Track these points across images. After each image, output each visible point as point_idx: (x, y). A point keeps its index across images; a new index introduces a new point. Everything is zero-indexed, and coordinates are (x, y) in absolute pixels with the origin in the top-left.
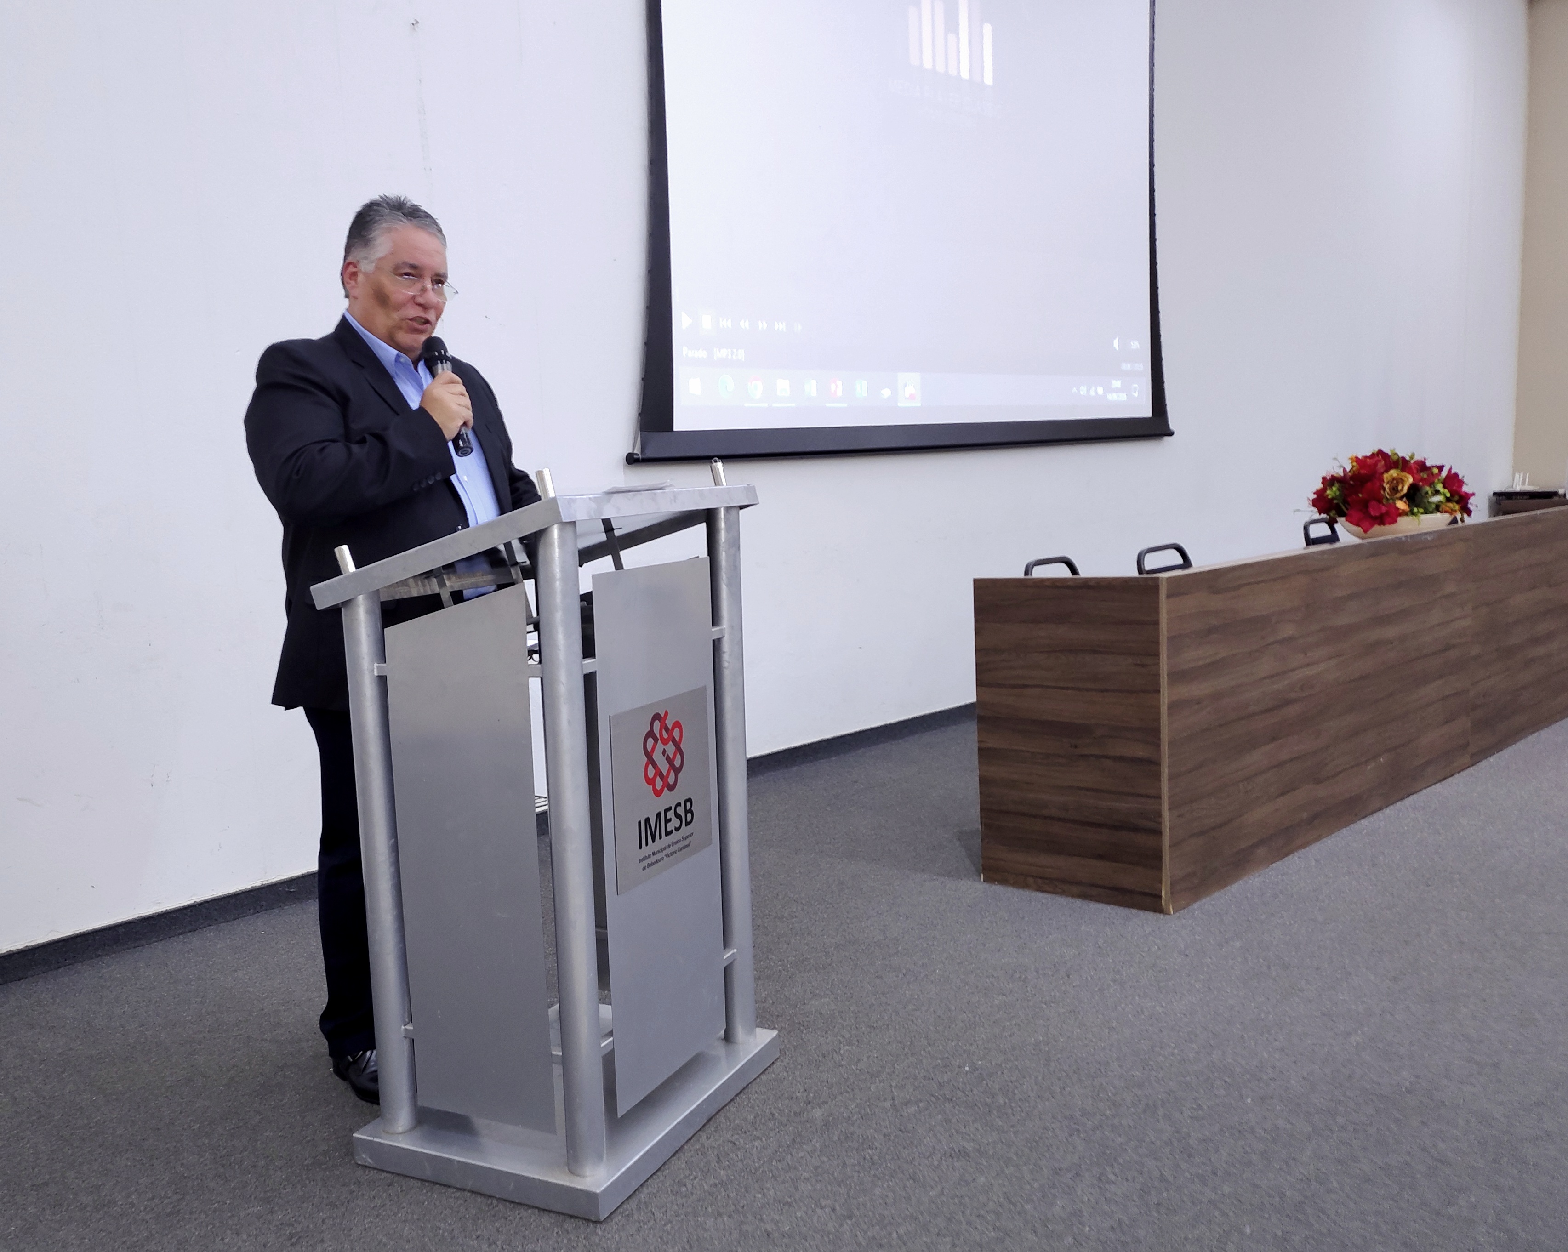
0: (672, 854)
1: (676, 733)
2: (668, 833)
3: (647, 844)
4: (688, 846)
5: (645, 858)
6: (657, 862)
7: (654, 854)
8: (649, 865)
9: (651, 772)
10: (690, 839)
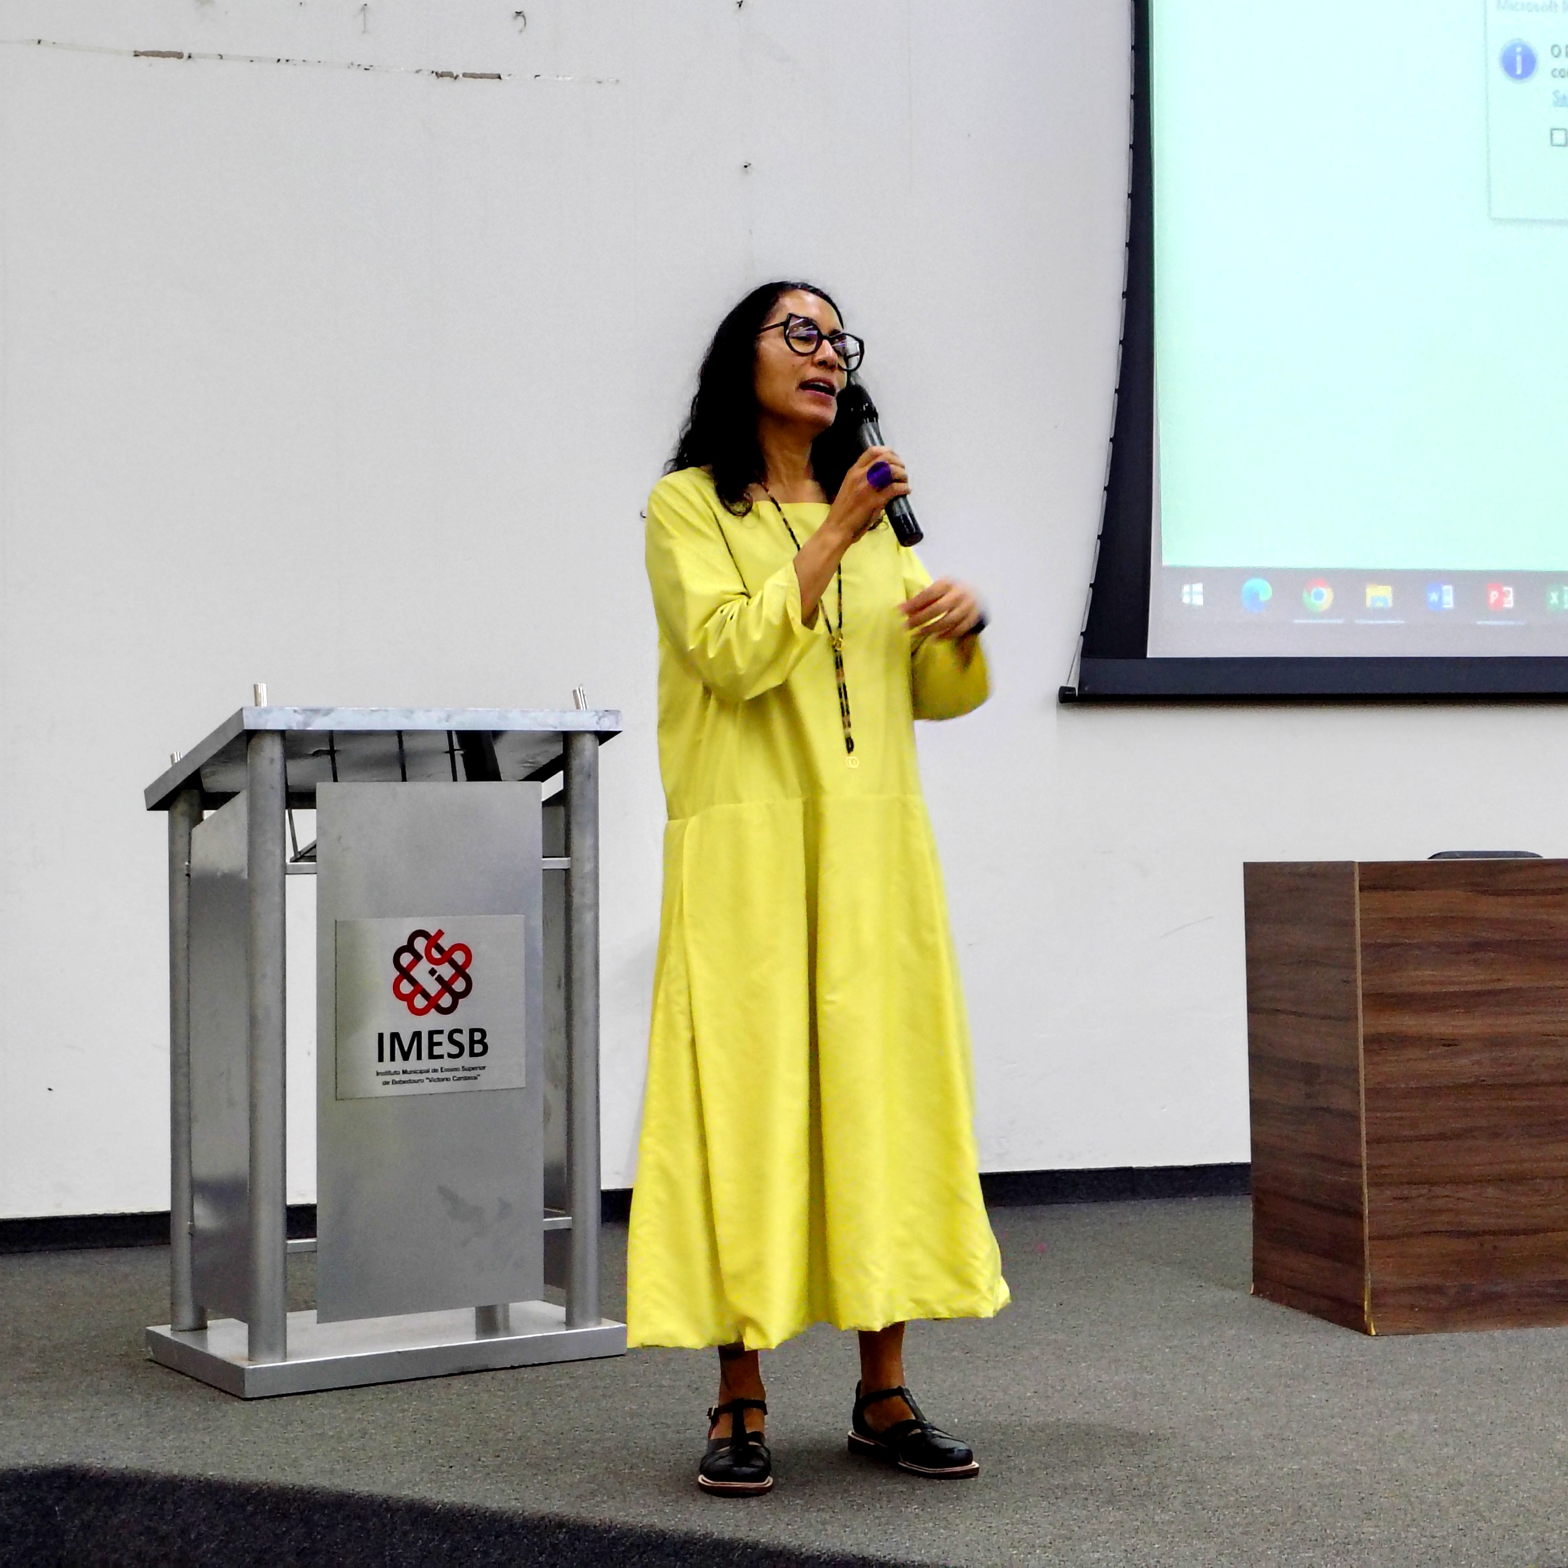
0: (439, 1080)
1: (459, 957)
2: (431, 1056)
3: (393, 1059)
5: (388, 1073)
6: (410, 1082)
7: (404, 1072)
8: (394, 1082)
9: (406, 987)
10: (478, 1072)
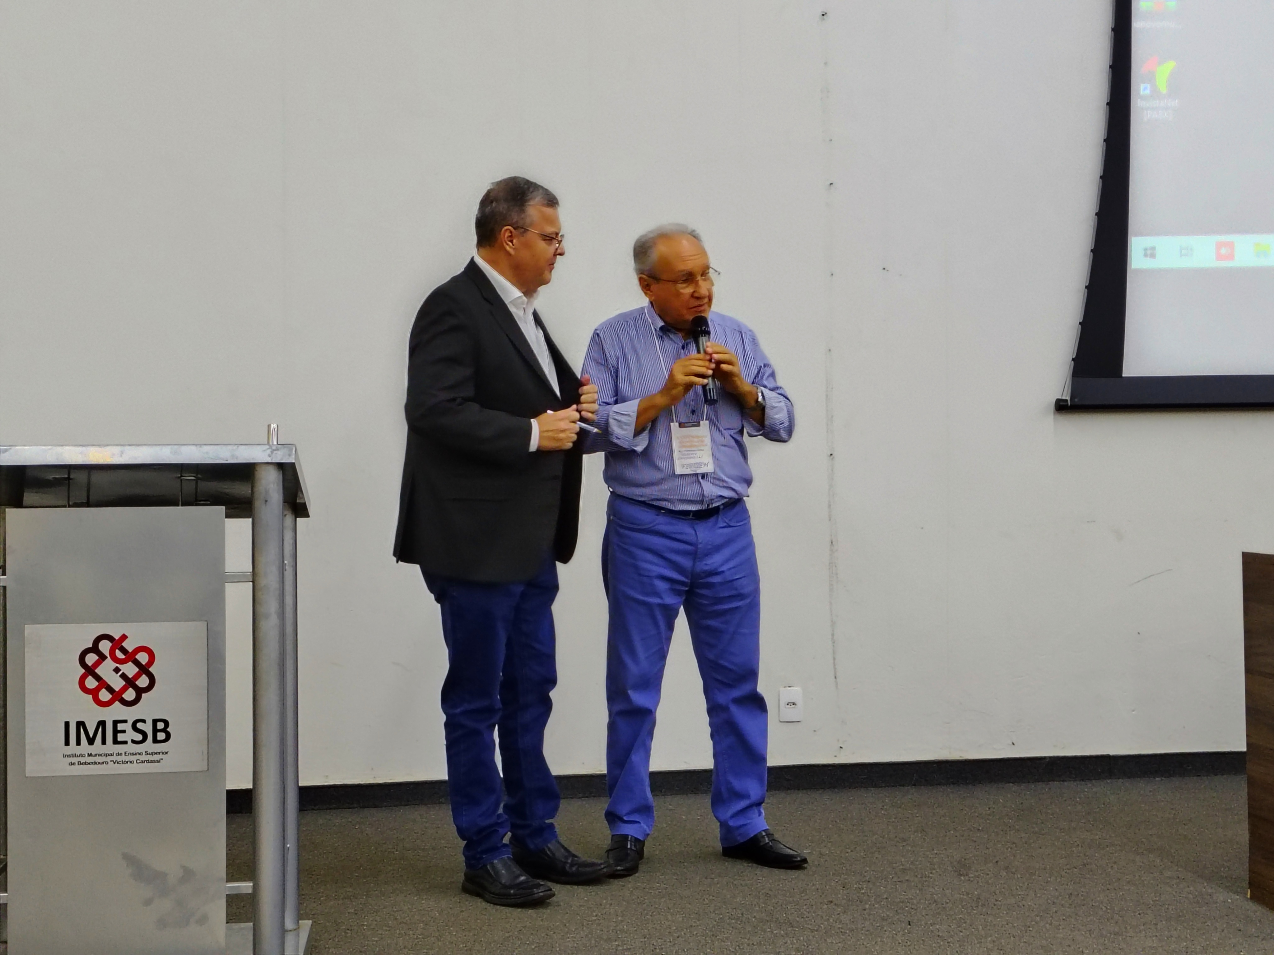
0: (123, 762)
1: (143, 658)
2: (115, 742)
3: (78, 743)
4: (158, 761)
5: (75, 756)
6: (95, 763)
7: (90, 755)
9: (91, 683)
10: (161, 756)
